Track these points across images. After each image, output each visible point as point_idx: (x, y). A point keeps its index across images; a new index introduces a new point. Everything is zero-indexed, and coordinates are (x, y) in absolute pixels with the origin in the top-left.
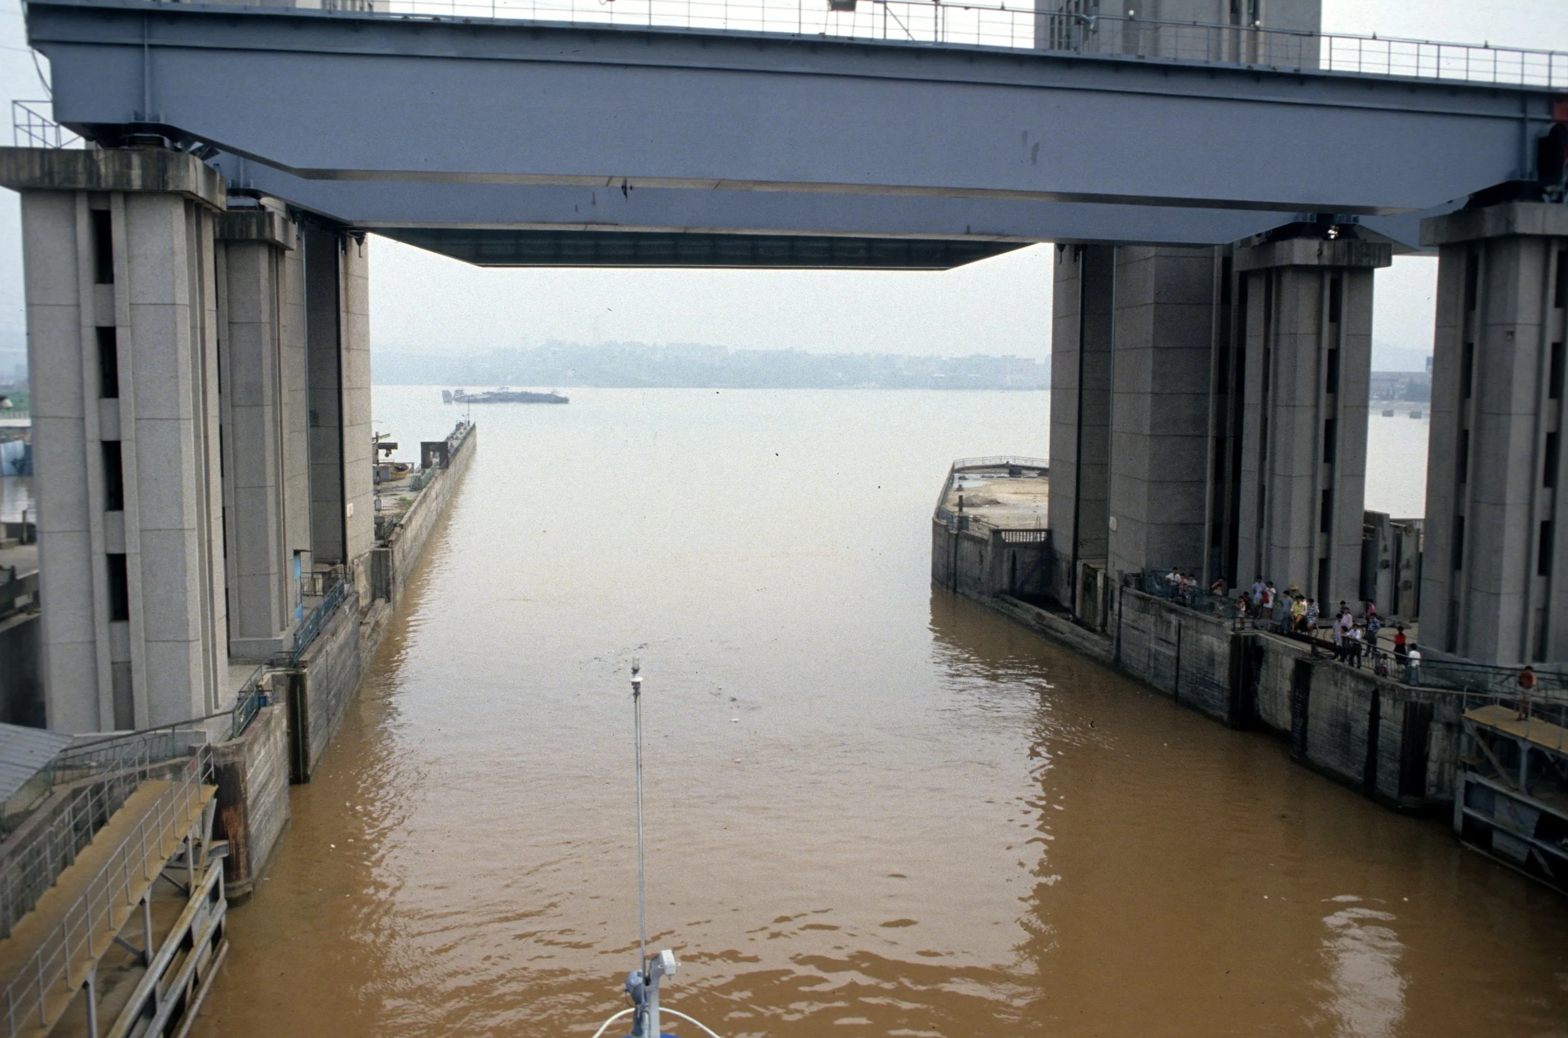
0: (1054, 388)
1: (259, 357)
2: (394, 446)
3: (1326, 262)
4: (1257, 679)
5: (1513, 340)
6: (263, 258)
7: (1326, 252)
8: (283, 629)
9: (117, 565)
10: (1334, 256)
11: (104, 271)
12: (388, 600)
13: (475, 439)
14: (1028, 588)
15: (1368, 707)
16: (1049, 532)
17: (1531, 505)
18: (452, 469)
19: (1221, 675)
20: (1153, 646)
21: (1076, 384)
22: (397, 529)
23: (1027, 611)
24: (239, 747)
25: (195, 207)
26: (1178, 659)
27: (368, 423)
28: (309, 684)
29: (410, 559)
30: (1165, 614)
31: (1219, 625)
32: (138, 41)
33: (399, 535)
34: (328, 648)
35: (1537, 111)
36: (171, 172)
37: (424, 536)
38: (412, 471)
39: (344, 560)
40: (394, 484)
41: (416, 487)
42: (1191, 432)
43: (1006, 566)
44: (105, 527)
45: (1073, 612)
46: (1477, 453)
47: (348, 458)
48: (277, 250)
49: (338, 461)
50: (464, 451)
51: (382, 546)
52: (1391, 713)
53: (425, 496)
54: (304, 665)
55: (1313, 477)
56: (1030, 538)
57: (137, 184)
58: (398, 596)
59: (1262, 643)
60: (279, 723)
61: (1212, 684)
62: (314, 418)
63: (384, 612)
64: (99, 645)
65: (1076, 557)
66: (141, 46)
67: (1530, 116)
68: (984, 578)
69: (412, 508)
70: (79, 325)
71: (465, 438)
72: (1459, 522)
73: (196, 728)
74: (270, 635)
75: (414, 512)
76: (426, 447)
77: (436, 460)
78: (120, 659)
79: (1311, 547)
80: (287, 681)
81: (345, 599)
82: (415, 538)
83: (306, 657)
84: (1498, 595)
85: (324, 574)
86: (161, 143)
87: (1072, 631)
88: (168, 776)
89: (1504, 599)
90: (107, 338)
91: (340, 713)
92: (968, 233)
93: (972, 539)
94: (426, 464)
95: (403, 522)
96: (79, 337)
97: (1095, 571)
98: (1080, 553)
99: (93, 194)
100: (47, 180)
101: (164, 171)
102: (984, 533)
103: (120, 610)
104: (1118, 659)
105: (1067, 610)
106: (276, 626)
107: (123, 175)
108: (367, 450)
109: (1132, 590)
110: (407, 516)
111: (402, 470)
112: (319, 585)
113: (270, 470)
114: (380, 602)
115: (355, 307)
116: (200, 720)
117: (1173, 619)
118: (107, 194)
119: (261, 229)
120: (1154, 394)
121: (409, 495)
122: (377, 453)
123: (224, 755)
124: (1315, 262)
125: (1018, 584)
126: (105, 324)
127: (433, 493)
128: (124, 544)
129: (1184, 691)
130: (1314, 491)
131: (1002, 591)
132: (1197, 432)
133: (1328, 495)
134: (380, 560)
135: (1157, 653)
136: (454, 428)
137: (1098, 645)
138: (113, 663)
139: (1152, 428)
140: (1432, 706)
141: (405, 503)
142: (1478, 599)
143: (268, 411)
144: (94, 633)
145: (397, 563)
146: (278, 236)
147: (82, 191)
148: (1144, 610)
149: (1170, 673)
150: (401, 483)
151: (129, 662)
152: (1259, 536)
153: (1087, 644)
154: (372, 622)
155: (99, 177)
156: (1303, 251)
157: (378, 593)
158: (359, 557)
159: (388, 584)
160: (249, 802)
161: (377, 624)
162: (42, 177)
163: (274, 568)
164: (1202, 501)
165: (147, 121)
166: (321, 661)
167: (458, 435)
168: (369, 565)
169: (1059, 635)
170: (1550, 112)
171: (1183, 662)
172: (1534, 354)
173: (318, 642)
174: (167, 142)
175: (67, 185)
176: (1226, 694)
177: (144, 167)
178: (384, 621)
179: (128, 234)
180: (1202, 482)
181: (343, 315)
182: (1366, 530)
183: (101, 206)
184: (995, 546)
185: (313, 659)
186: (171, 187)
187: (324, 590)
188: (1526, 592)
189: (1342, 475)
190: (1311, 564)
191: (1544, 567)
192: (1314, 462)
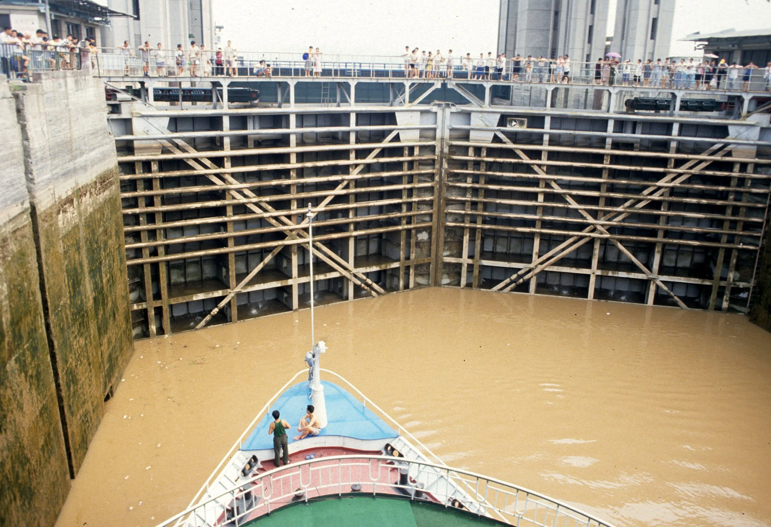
26: (530, 96)
42: (545, 9)
55: (586, 19)
79: (583, 49)
84: (634, 45)
89: (636, 47)
130: (586, 25)
132: (547, 9)
133: (591, 28)
138: (135, 35)
139: (529, 6)
151: (140, 35)
164: (547, 38)
171: (532, 96)
180: (549, 30)
188: (645, 46)
189: (598, 20)
190: (583, 56)
191: (653, 37)
192: (586, 14)
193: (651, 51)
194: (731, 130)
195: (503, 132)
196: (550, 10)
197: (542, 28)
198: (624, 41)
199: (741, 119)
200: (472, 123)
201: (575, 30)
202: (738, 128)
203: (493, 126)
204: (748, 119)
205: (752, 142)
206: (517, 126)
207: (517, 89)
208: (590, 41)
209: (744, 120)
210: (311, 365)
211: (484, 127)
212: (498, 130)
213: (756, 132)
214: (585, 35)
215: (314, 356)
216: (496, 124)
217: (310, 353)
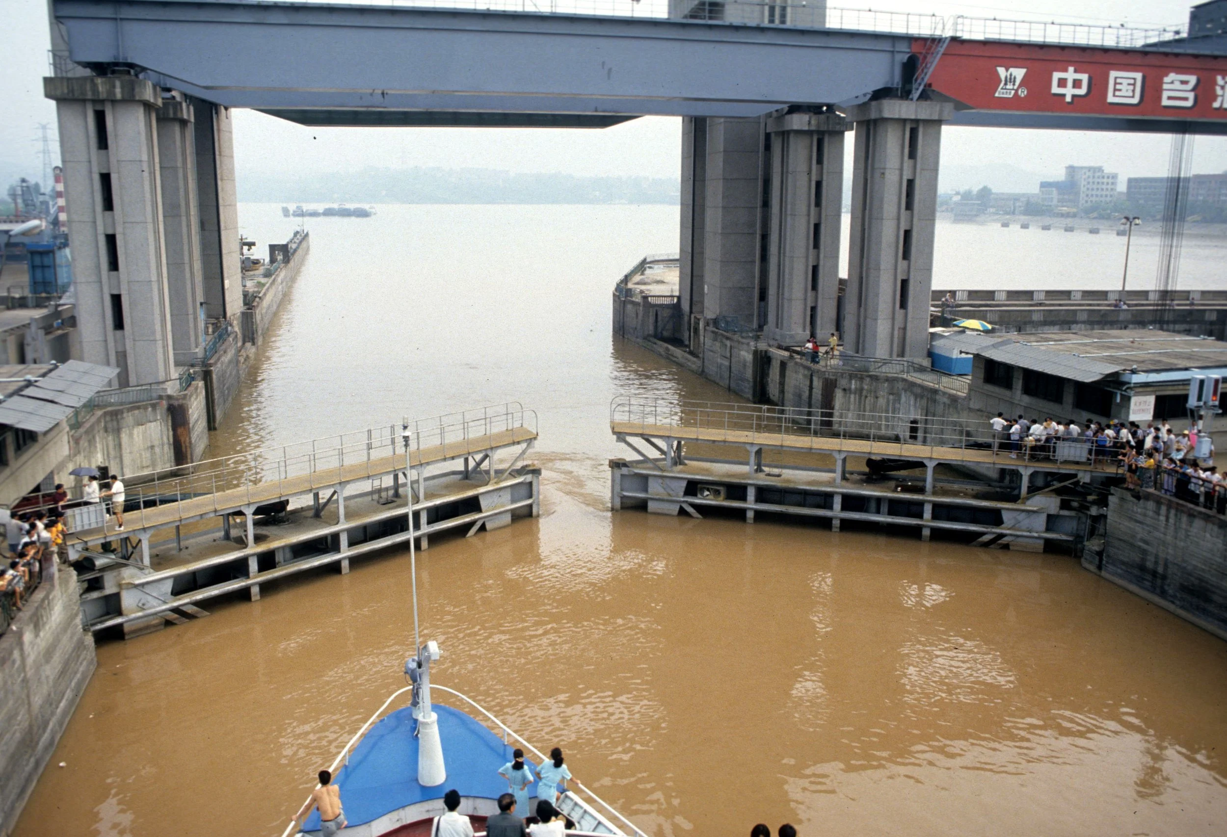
0: (682, 204)
1: (178, 189)
2: (253, 244)
3: (813, 128)
4: (768, 375)
5: (884, 178)
6: (177, 128)
7: (813, 122)
8: (197, 347)
9: (116, 300)
10: (818, 124)
11: (103, 142)
12: (254, 344)
13: (308, 242)
14: (665, 334)
15: (808, 383)
16: (679, 298)
17: (896, 269)
18: (292, 263)
19: (749, 373)
20: (719, 360)
21: (691, 202)
22: (257, 299)
23: (661, 346)
24: (185, 395)
25: (148, 106)
26: (730, 367)
27: (236, 228)
28: (214, 376)
29: (266, 320)
30: (724, 340)
31: (748, 344)
32: (113, 16)
33: (258, 303)
34: (223, 359)
35: (903, 47)
36: (137, 90)
37: (275, 307)
38: (263, 265)
39: (225, 316)
40: (252, 273)
41: (268, 274)
42: (747, 231)
43: (651, 320)
44: (109, 278)
45: (689, 347)
46: (869, 241)
47: (224, 251)
48: (184, 123)
49: (218, 252)
50: (300, 252)
51: (248, 309)
52: (817, 384)
53: (274, 280)
54: (211, 365)
55: (807, 258)
56: (667, 301)
57: (119, 96)
58: (260, 341)
59: (771, 354)
60: (201, 392)
61: (743, 380)
62: (203, 225)
63: (251, 350)
64: (109, 341)
65: (691, 312)
66: (115, 19)
67: (897, 49)
68: (639, 327)
69: (266, 288)
70: (90, 172)
71: (301, 242)
72: (861, 278)
73: (162, 386)
74: (190, 349)
75: (268, 289)
76: (273, 248)
77: (280, 257)
78: (120, 349)
79: (805, 299)
80: (202, 374)
81: (229, 335)
82: (269, 307)
83: (211, 361)
84: (876, 319)
85: (213, 324)
86: (129, 73)
87: (683, 357)
88: (150, 409)
89: (879, 321)
90: (106, 179)
91: (230, 399)
92: (596, 111)
93: (633, 303)
94: (273, 260)
95: (260, 295)
96: (91, 180)
97: (699, 320)
98: (694, 310)
99: (94, 101)
100: (71, 95)
101: (133, 89)
102: (638, 299)
103: (119, 324)
104: (703, 371)
105: (687, 346)
106: (193, 345)
107: (111, 91)
108: (236, 246)
109: (711, 328)
110: (263, 291)
111: (257, 263)
112: (210, 330)
113: (186, 253)
114: (248, 345)
115: (225, 151)
116: (163, 382)
117: (728, 343)
118: (102, 101)
119: (175, 113)
120: (724, 207)
121: (263, 280)
122: (242, 248)
123: (177, 399)
124: (806, 128)
125: (659, 329)
126: (105, 171)
127: (279, 280)
128: (119, 289)
129: (733, 385)
130: (807, 266)
131: (649, 335)
132: (751, 231)
133: (815, 269)
134: (248, 317)
135: (721, 364)
136: (292, 235)
137: (694, 363)
138: (117, 352)
139: (723, 228)
140: (836, 380)
141: (260, 285)
142: (869, 321)
143: (184, 219)
144: (106, 336)
145: (258, 322)
146: (185, 117)
147: (89, 100)
148: (715, 340)
149: (726, 375)
150: (256, 272)
151: (125, 352)
152: (778, 294)
153: (689, 364)
154: (245, 356)
155: (98, 92)
156: (799, 121)
157: (247, 339)
158: (234, 315)
159: (253, 334)
160: (191, 425)
161: (248, 357)
162: (68, 94)
163: (191, 311)
164: (752, 274)
165: (121, 61)
166: (219, 365)
167: (295, 240)
168: (240, 320)
169: (675, 359)
170: (910, 47)
171: (733, 369)
172: (897, 185)
173: (217, 356)
174: (132, 72)
175: (81, 97)
176: (751, 384)
177: (122, 87)
178: (252, 356)
179: (115, 124)
180: (753, 263)
181: (217, 157)
182: (840, 289)
183: (99, 108)
184: (644, 306)
185: (216, 363)
186: (137, 98)
187: (214, 332)
188: (893, 319)
189: (825, 257)
190: (805, 309)
191: (903, 305)
192: (807, 249)
193: (902, 326)
194: (1005, 516)
195: (693, 506)
196: (754, 233)
197: (743, 260)
198: (862, 309)
199: (1020, 501)
200: (650, 490)
201: (791, 274)
202: (1015, 514)
203: (677, 496)
204: (1029, 502)
205: (1036, 535)
206: (711, 497)
207: (712, 351)
208: (814, 287)
209: (1024, 503)
210: (414, 680)
211: (666, 497)
212: (684, 502)
213: (1040, 522)
214: (806, 278)
215: (420, 665)
216: (682, 494)
217: (413, 660)
